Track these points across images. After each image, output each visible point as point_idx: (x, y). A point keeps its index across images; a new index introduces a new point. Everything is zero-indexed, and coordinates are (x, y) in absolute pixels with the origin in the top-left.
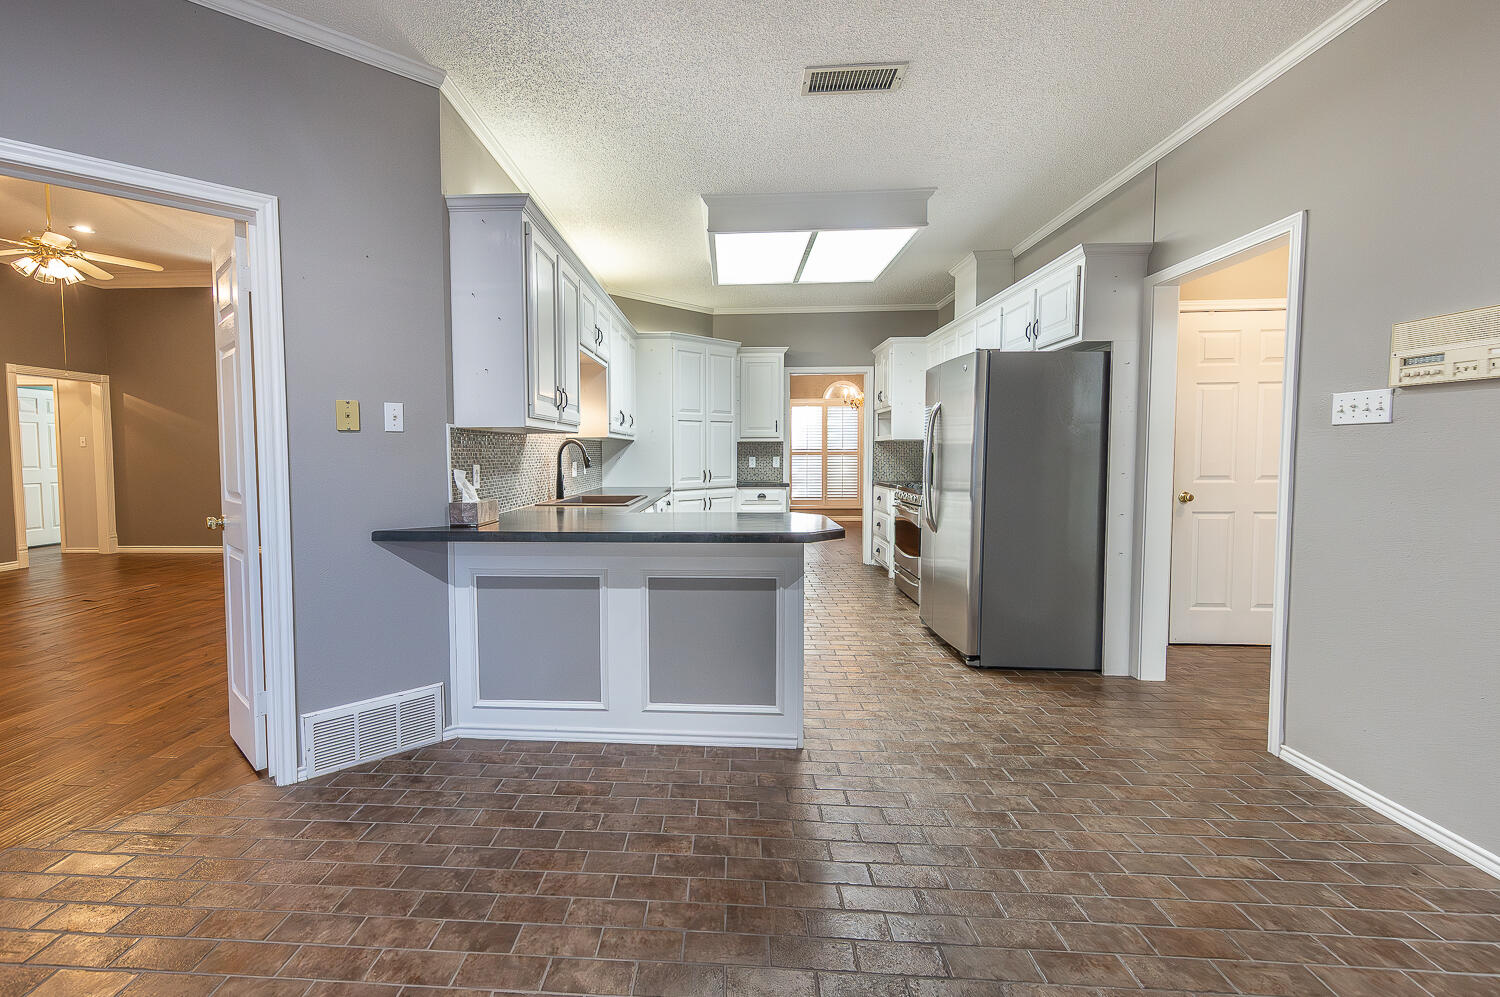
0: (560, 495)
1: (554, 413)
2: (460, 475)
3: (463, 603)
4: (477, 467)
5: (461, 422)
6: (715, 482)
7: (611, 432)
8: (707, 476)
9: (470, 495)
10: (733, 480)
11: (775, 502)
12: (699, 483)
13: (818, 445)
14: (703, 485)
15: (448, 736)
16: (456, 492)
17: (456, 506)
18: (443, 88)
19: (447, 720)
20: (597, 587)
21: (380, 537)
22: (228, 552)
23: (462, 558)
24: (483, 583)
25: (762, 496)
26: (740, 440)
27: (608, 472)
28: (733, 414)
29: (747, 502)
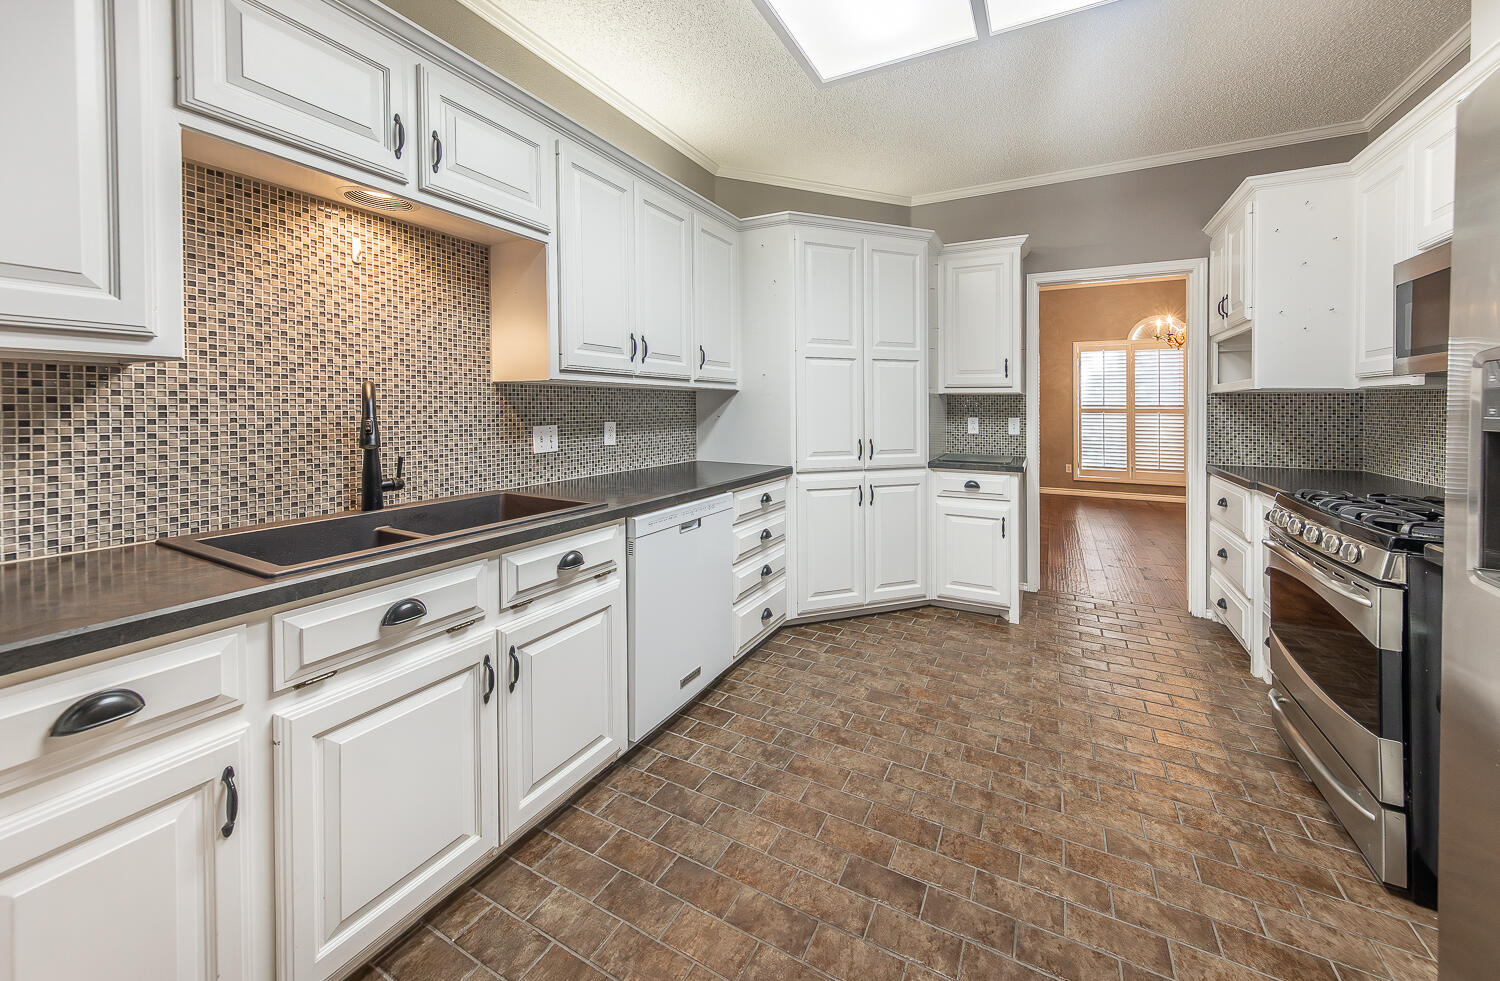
6: (880, 459)
7: (561, 371)
8: (866, 448)
10: (921, 455)
11: (997, 497)
12: (851, 459)
13: (1118, 399)
14: (859, 464)
25: (972, 486)
26: (942, 390)
27: (704, 438)
28: (919, 349)
29: (947, 494)
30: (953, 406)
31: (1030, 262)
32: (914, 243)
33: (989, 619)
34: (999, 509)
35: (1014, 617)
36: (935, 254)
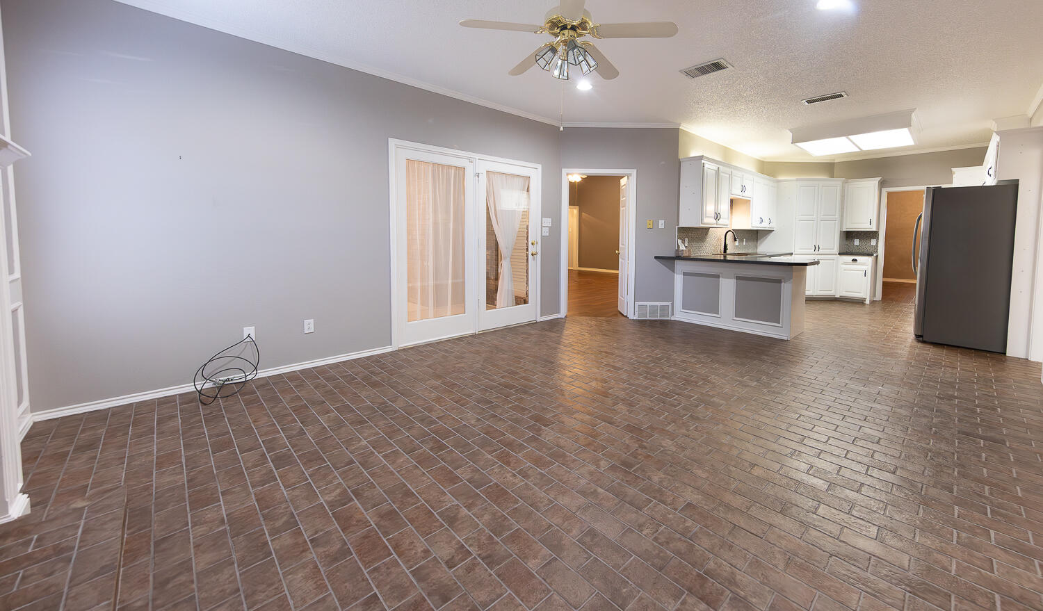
0: (725, 251)
1: (715, 221)
2: (680, 241)
3: (679, 279)
4: (686, 239)
5: (682, 225)
6: (822, 251)
7: (753, 227)
8: (817, 248)
9: (682, 247)
10: (836, 250)
11: (864, 264)
12: (811, 251)
14: (814, 253)
15: (672, 319)
16: (678, 246)
17: (678, 250)
18: (681, 128)
19: (673, 314)
20: (719, 278)
21: (656, 258)
22: (619, 272)
23: (679, 265)
24: (685, 274)
25: (854, 260)
26: (844, 230)
27: (761, 243)
28: (837, 216)
29: (846, 263)
30: (849, 235)
31: (882, 184)
32: (837, 183)
33: (859, 302)
34: (865, 268)
35: (867, 302)
36: (845, 183)
